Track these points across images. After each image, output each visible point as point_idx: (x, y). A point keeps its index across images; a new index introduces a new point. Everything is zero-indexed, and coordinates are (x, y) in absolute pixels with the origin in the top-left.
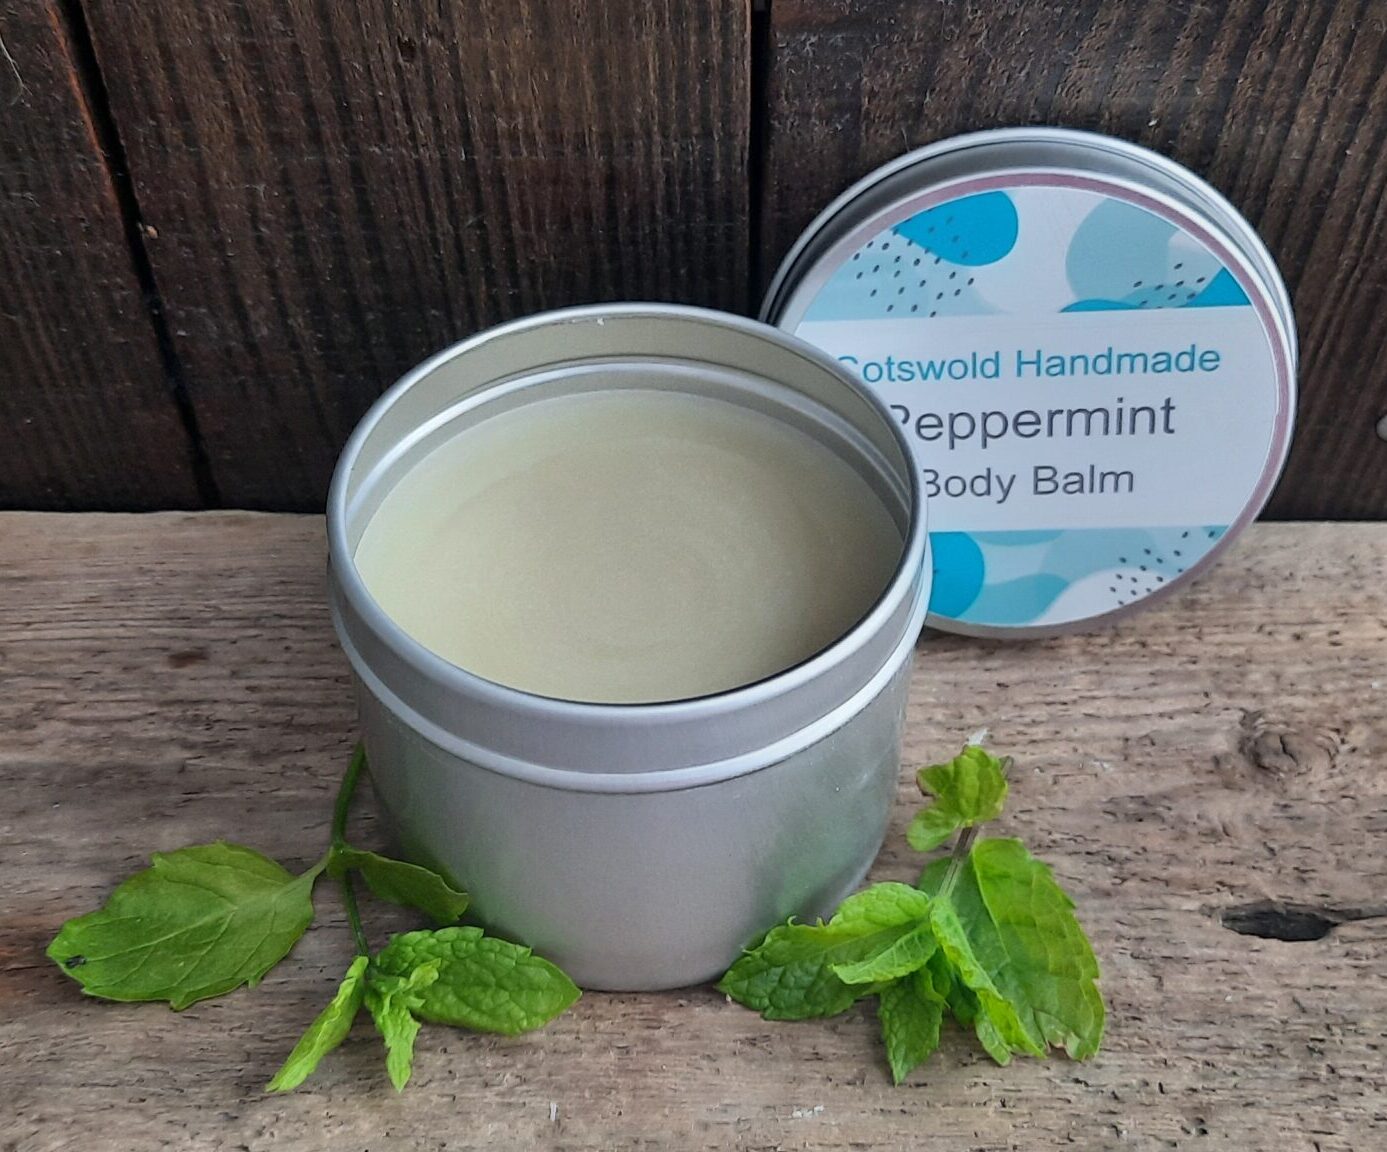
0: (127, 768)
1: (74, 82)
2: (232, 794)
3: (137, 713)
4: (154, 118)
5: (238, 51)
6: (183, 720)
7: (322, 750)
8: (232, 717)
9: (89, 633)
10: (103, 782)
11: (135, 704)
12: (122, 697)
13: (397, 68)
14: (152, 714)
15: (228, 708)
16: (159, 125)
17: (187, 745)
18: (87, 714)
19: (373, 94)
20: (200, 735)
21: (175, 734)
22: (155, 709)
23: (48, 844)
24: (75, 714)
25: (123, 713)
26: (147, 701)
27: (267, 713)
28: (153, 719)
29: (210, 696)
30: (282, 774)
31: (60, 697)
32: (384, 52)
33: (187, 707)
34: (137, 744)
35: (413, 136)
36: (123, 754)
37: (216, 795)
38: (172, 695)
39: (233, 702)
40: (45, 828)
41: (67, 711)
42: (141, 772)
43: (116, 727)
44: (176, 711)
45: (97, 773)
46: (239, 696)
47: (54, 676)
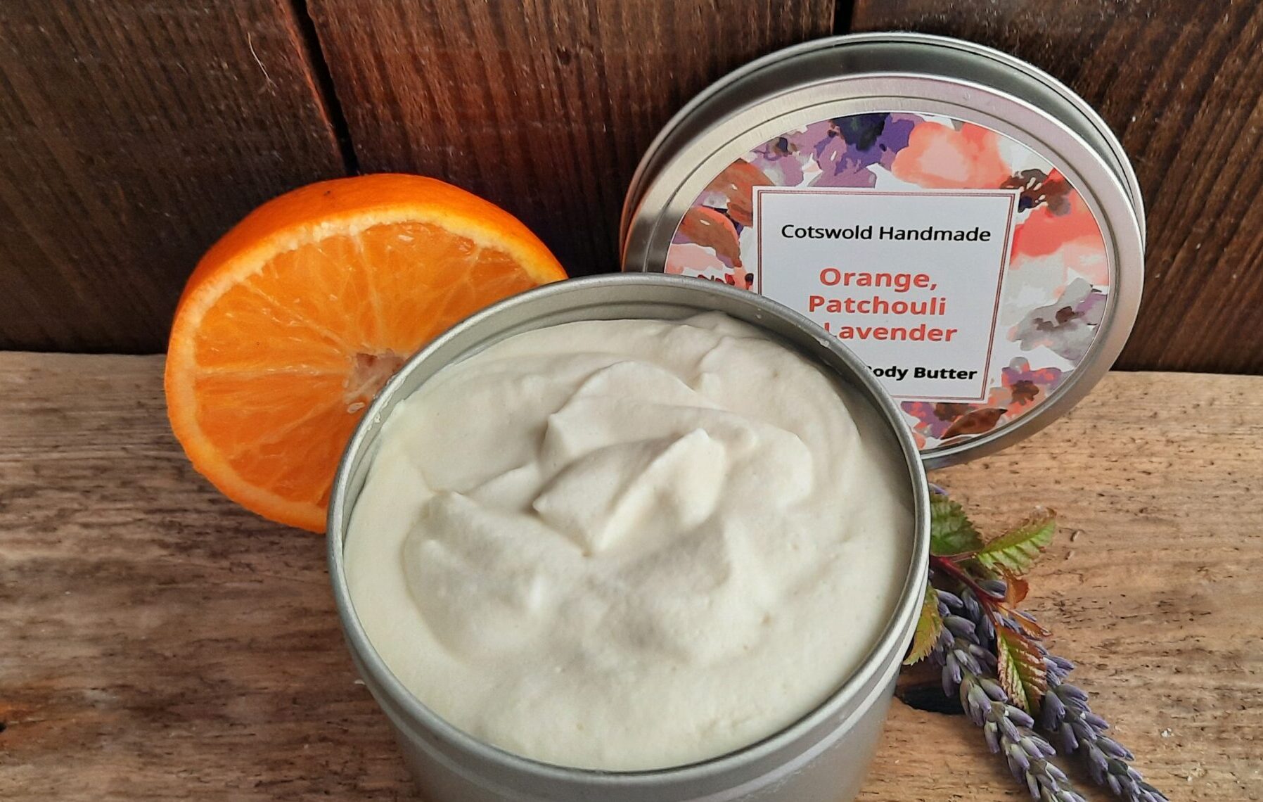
0: (120, 563)
1: (308, 77)
2: (193, 585)
3: (130, 519)
4: (369, 102)
5: (434, 58)
6: (162, 524)
7: (261, 550)
8: (197, 523)
9: (100, 454)
10: (102, 574)
11: (128, 512)
12: (119, 505)
13: (557, 70)
14: (140, 520)
15: (195, 516)
16: (374, 107)
17: (164, 545)
18: (94, 519)
19: (538, 87)
20: (172, 538)
21: (156, 536)
22: (142, 516)
23: (60, 623)
24: (84, 520)
25: (120, 519)
26: (137, 509)
27: (222, 520)
28: (140, 523)
29: (182, 506)
30: (230, 569)
31: (76, 506)
32: (546, 59)
33: (166, 515)
34: (127, 544)
35: (567, 115)
36: (118, 552)
37: (181, 586)
38: (155, 505)
39: (198, 511)
40: (59, 610)
41: (80, 517)
42: (129, 567)
43: (115, 530)
44: (157, 518)
45: (99, 566)
46: (204, 506)
47: (72, 489)
